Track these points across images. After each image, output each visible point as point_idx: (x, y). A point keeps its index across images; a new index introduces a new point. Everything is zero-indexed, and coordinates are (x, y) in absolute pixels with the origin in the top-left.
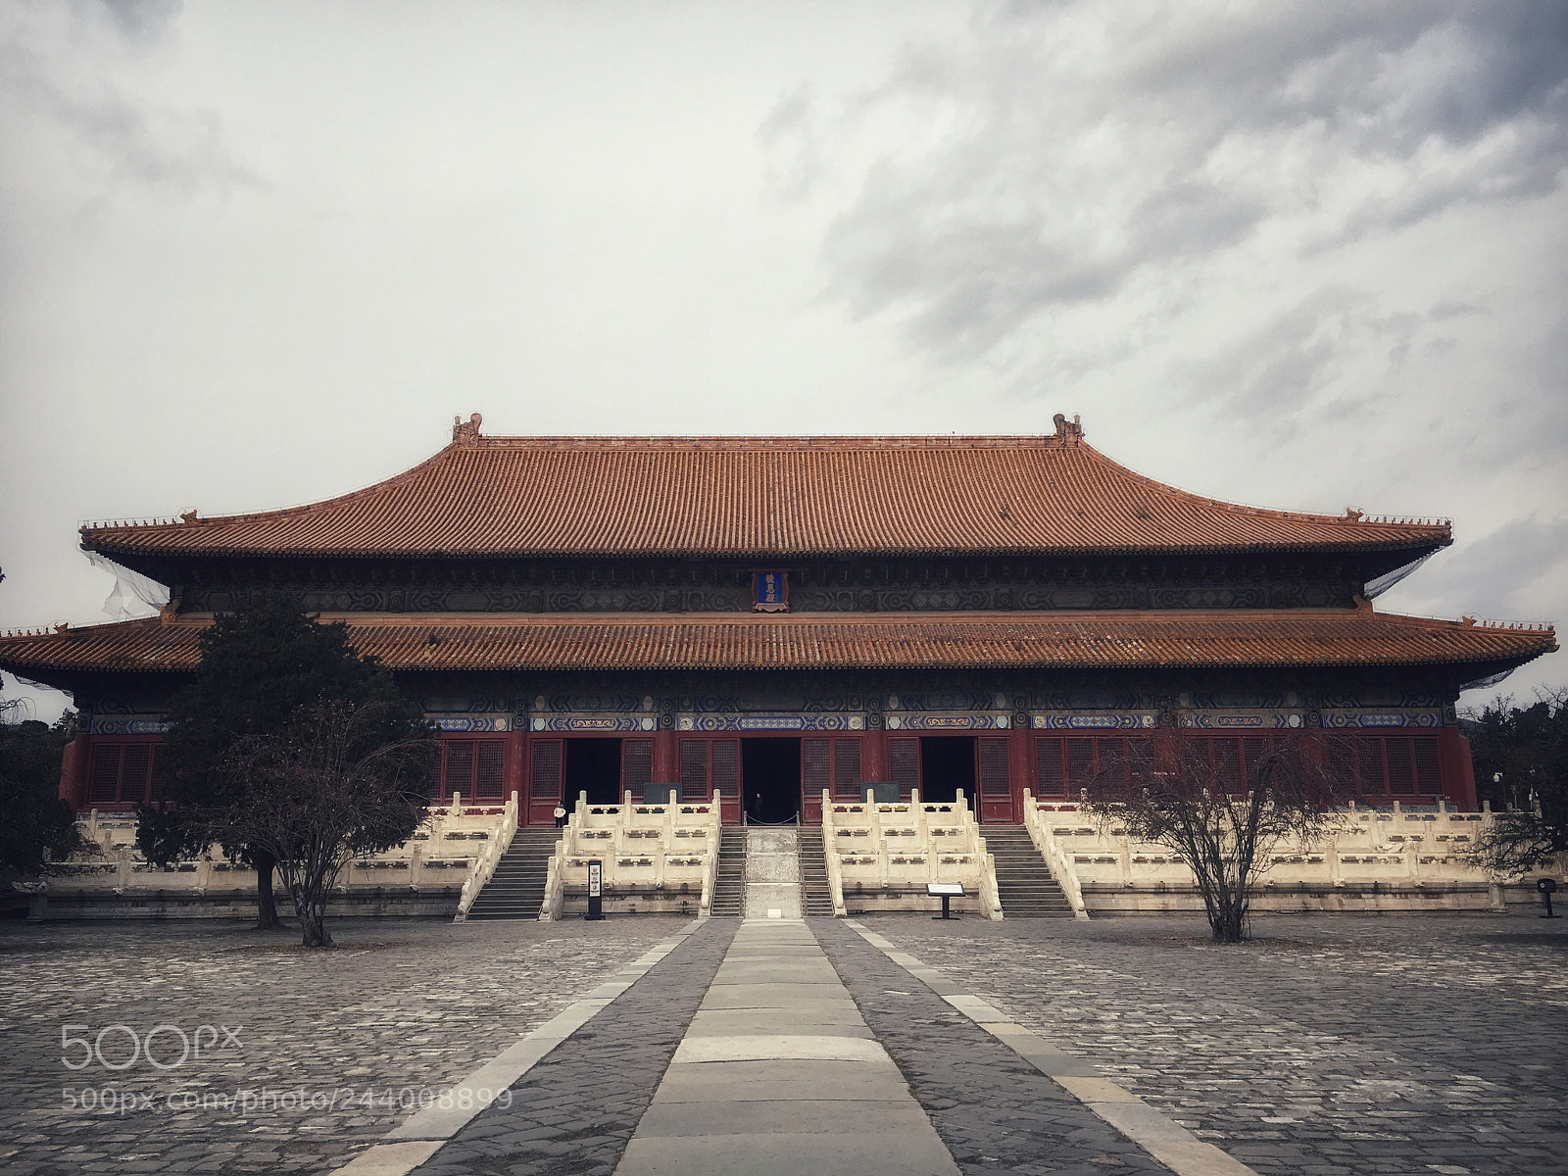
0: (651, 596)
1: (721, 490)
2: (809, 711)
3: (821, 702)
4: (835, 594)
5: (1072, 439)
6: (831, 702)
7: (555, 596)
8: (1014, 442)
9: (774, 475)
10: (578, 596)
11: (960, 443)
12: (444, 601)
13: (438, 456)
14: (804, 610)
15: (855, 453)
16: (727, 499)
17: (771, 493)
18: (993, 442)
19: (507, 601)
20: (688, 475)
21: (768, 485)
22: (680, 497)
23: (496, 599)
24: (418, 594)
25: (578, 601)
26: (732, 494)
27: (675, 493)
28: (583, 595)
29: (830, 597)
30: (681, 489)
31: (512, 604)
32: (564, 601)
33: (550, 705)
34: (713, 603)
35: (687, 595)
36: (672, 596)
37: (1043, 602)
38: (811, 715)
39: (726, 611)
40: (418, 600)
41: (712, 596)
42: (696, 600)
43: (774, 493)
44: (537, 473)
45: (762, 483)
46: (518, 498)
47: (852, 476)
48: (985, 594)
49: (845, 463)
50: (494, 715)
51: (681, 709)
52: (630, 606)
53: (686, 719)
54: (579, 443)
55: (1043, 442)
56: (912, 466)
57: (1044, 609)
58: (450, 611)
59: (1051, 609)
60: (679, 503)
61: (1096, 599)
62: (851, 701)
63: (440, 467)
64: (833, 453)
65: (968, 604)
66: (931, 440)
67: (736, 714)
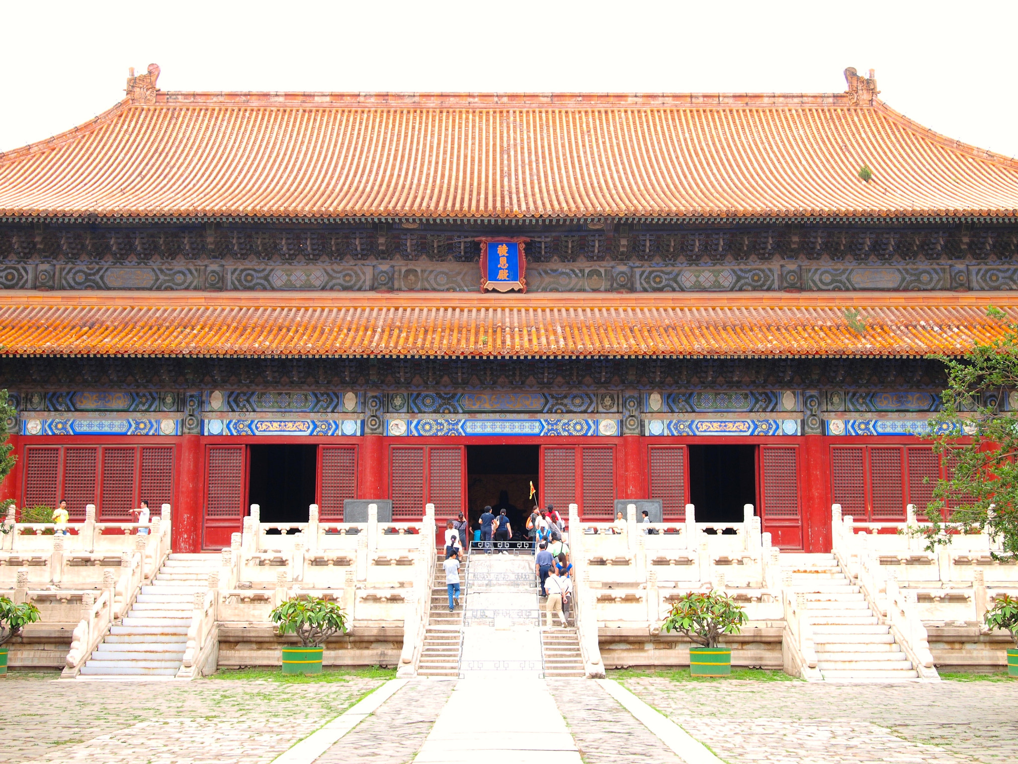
0: (356, 273)
1: (445, 153)
2: (550, 411)
3: (565, 401)
4: (582, 271)
5: (865, 96)
6: (577, 401)
7: (237, 272)
8: (796, 100)
9: (509, 137)
10: (266, 273)
11: (731, 100)
12: (102, 278)
13: (108, 113)
14: (544, 290)
15: (606, 112)
16: (451, 162)
17: (505, 156)
18: (772, 100)
19: (179, 278)
20: (406, 136)
21: (502, 147)
22: (395, 159)
23: (166, 275)
24: (71, 269)
25: (266, 278)
26: (458, 157)
27: (389, 155)
28: (272, 270)
29: (576, 275)
30: (397, 151)
31: (185, 282)
32: (249, 278)
33: (229, 403)
34: (432, 282)
35: (400, 271)
36: (382, 272)
37: (840, 282)
38: (553, 417)
39: (448, 290)
40: (71, 275)
41: (432, 272)
42: (411, 277)
43: (509, 156)
44: (225, 133)
45: (494, 145)
46: (199, 160)
47: (603, 137)
48: (767, 271)
49: (594, 123)
50: (159, 415)
51: (391, 409)
52: (331, 284)
53: (396, 422)
54: (276, 99)
55: (831, 100)
56: (675, 127)
57: (840, 290)
58: (109, 289)
59: (847, 290)
60: (394, 166)
61: (903, 279)
62: (603, 399)
63: (109, 125)
64: (580, 112)
65: (746, 284)
66: (697, 97)
67: (460, 416)
